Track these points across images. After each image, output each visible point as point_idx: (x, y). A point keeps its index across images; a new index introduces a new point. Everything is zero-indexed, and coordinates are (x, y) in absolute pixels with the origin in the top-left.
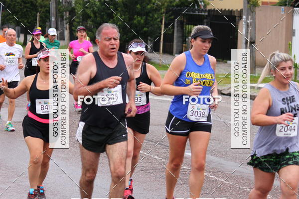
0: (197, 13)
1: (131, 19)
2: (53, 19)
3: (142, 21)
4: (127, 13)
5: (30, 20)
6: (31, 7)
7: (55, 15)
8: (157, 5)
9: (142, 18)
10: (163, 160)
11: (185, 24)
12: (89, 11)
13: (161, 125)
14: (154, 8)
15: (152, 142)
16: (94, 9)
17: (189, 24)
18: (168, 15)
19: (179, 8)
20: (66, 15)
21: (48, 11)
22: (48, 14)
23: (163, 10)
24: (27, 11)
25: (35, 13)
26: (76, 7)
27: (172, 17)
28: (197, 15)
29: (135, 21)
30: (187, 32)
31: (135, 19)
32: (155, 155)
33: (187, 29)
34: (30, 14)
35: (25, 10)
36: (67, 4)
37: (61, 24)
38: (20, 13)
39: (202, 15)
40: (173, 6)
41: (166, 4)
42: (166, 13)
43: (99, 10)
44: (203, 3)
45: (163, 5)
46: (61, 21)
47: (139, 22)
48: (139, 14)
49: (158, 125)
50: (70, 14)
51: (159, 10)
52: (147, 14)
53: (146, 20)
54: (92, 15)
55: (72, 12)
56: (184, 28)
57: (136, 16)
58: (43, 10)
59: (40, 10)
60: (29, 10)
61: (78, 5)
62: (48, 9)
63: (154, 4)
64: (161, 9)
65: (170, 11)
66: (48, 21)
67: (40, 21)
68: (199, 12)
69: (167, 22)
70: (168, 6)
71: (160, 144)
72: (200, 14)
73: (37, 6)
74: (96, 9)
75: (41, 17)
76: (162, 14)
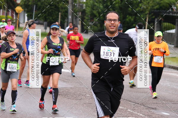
0: (171, 14)
1: (124, 18)
2: (70, 17)
3: (132, 20)
4: (122, 14)
5: (54, 18)
6: (55, 9)
7: (71, 15)
8: (143, 8)
9: (132, 18)
10: (146, 117)
11: (162, 22)
12: (95, 12)
13: (144, 92)
14: (141, 10)
15: (138, 104)
16: (98, 10)
17: (165, 22)
18: (150, 15)
19: (158, 11)
20: (79, 14)
21: (67, 12)
22: (66, 14)
23: (147, 12)
24: (52, 11)
25: (57, 12)
26: (86, 9)
27: (154, 17)
28: (171, 16)
29: (127, 20)
30: (164, 27)
31: (127, 18)
32: (140, 113)
33: (164, 26)
34: (54, 14)
35: (51, 11)
36: (80, 7)
37: (75, 21)
38: (47, 13)
39: (174, 16)
40: (154, 9)
41: (149, 8)
42: (149, 14)
43: (102, 11)
44: (175, 8)
45: (147, 8)
46: (75, 19)
47: (130, 20)
48: (130, 14)
49: (143, 92)
50: (82, 14)
51: (144, 12)
52: (136, 15)
53: (135, 18)
54: (97, 15)
55: (84, 12)
56: (162, 25)
57: (128, 16)
58: (63, 10)
59: (61, 10)
60: (53, 10)
61: (88, 7)
62: (66, 10)
63: (141, 7)
64: (146, 11)
65: (152, 12)
66: (66, 18)
67: (61, 18)
68: (172, 14)
69: (150, 20)
70: (151, 9)
71: (144, 106)
72: (173, 15)
73: (59, 8)
74: (100, 10)
75: (61, 16)
76: (146, 14)
